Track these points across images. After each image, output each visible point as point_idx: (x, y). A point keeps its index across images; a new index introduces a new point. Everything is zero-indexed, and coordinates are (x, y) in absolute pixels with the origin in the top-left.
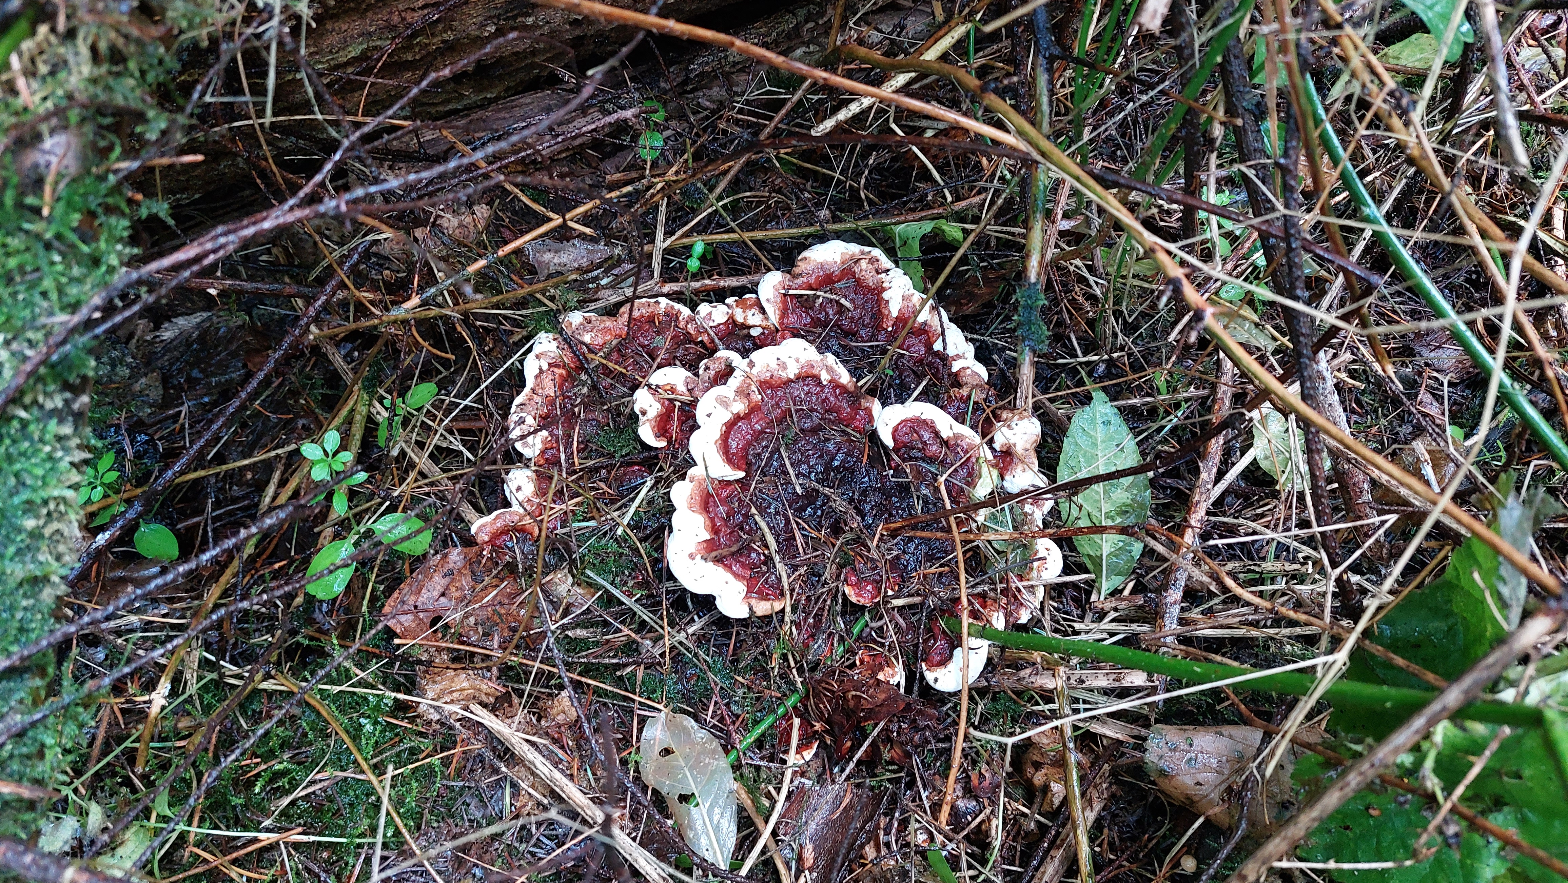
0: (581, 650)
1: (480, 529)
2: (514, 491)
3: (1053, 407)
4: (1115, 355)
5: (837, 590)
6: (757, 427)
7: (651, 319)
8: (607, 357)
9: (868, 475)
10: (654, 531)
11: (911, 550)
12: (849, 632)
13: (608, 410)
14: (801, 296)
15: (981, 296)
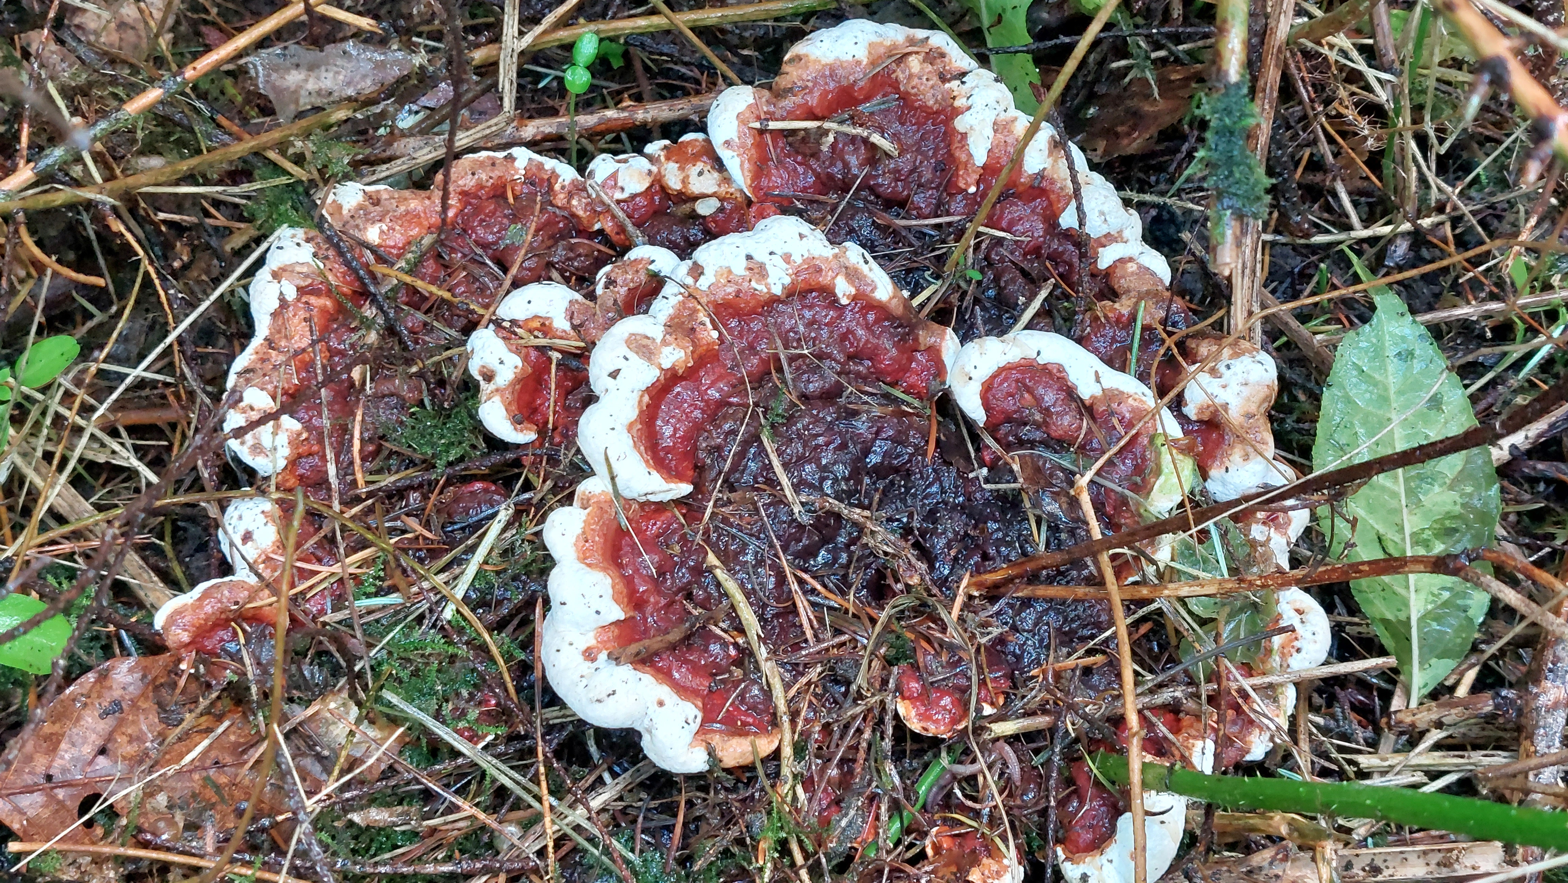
0: (380, 850)
1: (171, 620)
2: (238, 541)
3: (1304, 330)
4: (1426, 223)
5: (884, 710)
6: (714, 394)
7: (498, 193)
8: (413, 270)
9: (938, 479)
10: (518, 610)
11: (1029, 624)
12: (909, 791)
13: (420, 375)
14: (793, 132)
15: (1156, 117)
